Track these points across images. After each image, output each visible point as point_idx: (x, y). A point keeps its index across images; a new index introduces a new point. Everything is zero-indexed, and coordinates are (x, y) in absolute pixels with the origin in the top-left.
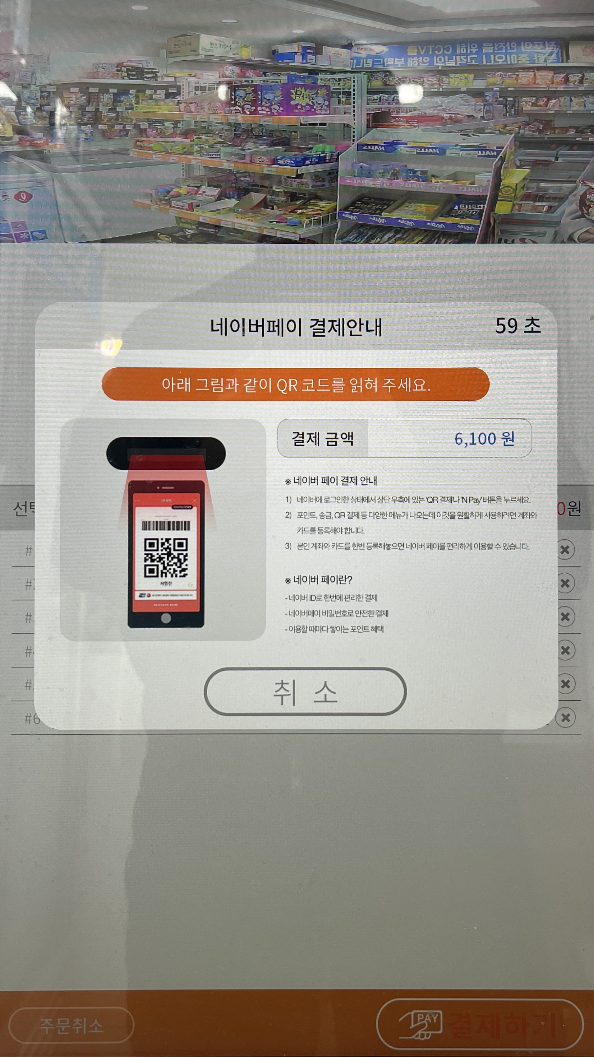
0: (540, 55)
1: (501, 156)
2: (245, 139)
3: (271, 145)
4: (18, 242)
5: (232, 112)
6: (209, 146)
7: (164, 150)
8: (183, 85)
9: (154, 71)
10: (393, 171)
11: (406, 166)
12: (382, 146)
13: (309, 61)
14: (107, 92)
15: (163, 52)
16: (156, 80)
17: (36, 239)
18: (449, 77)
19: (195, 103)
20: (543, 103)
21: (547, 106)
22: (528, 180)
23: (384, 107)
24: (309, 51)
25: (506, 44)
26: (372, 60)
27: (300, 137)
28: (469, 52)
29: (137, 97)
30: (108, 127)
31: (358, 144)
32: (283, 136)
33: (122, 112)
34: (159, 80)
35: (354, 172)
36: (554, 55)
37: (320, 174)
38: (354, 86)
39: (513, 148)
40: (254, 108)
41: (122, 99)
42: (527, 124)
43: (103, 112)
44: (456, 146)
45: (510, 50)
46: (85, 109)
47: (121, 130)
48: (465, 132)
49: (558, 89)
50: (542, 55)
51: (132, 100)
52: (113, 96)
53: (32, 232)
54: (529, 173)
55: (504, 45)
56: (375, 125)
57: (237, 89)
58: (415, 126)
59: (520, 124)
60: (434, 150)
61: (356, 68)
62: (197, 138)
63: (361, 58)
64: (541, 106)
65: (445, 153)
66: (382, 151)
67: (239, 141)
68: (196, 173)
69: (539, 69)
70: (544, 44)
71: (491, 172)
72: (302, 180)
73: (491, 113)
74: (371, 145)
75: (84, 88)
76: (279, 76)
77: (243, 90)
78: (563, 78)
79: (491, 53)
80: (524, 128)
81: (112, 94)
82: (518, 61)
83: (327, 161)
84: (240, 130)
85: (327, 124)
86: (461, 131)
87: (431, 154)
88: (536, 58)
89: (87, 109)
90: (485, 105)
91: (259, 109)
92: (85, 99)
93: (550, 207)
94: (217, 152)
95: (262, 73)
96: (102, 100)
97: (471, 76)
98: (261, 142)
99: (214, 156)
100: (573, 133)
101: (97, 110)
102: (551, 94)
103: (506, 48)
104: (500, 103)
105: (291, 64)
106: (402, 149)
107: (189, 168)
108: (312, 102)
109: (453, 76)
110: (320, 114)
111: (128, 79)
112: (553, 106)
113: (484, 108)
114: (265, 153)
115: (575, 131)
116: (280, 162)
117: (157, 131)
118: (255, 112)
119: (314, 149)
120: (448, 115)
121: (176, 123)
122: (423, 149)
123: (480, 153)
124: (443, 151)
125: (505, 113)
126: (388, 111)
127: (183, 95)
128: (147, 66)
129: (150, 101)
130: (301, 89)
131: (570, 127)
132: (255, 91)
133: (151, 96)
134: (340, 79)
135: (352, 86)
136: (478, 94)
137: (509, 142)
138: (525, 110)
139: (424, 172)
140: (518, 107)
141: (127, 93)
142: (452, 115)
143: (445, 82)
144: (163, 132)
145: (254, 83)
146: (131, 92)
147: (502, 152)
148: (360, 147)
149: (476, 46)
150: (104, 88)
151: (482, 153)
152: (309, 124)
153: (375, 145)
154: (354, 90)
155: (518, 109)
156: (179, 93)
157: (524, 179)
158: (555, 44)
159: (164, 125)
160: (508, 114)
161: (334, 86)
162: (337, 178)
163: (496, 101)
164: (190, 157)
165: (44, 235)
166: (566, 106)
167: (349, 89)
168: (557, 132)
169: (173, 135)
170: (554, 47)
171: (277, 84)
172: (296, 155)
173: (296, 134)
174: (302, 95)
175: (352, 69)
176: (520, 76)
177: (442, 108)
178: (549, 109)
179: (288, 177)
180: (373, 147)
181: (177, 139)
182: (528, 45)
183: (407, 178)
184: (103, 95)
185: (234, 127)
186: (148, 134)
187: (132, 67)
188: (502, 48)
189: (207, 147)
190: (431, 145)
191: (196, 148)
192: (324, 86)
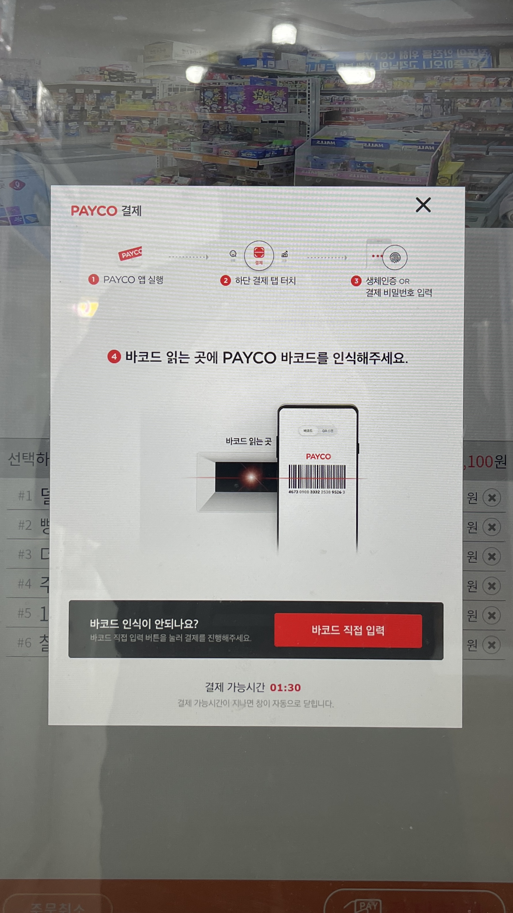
0: (473, 60)
1: (438, 151)
2: (212, 135)
3: (235, 140)
4: (12, 224)
5: (201, 110)
6: (181, 140)
7: (141, 144)
8: (158, 87)
9: (132, 74)
10: (342, 163)
11: (354, 159)
12: (333, 141)
13: (269, 66)
14: (91, 92)
15: (141, 58)
16: (135, 82)
17: (28, 222)
18: (393, 80)
19: (169, 102)
20: (476, 103)
21: (479, 105)
22: (462, 171)
23: (336, 106)
24: (269, 57)
25: (444, 50)
26: (324, 65)
27: (261, 133)
28: (410, 58)
29: (118, 97)
30: (92, 123)
31: (312, 139)
32: (246, 132)
33: (104, 111)
34: (137, 82)
35: (309, 163)
36: (486, 61)
37: (278, 166)
38: (309, 88)
39: (449, 143)
40: (220, 107)
41: (105, 99)
42: (462, 122)
43: (88, 110)
44: (399, 141)
45: (447, 56)
46: (72, 107)
47: (103, 126)
48: (407, 129)
49: (489, 91)
50: (475, 61)
51: (113, 100)
52: (97, 96)
53: (25, 216)
54: (463, 165)
55: (442, 52)
56: (327, 122)
57: (205, 90)
58: (362, 124)
59: (455, 122)
60: (379, 144)
61: (311, 72)
62: (170, 134)
63: (314, 63)
64: (473, 106)
65: (389, 147)
66: (333, 145)
67: (207, 136)
68: (169, 165)
69: (473, 73)
70: (477, 51)
71: (429, 164)
72: (263, 171)
73: (430, 112)
74: (324, 140)
75: (71, 89)
76: (243, 79)
77: (211, 91)
78: (493, 81)
79: (430, 60)
80: (459, 126)
81: (95, 95)
82: (454, 66)
83: (285, 154)
84: (208, 127)
85: (285, 122)
86: (404, 128)
87: (376, 148)
88: (469, 64)
89: (75, 108)
90: (424, 105)
91: (225, 108)
92: (72, 98)
93: (481, 196)
94: (188, 146)
95: (227, 76)
96: (87, 100)
97: (412, 80)
98: (227, 137)
99: (185, 149)
100: (502, 130)
101: (82, 109)
102: (482, 96)
103: (444, 56)
104: (438, 103)
105: (253, 68)
106: (351, 144)
107: (163, 160)
108: (272, 102)
109: (397, 80)
110: (279, 113)
111: (109, 81)
112: (485, 106)
113: (424, 107)
114: (229, 147)
115: (504, 128)
116: (243, 155)
117: (135, 127)
118: (222, 111)
119: (274, 144)
120: (391, 114)
121: (152, 120)
122: (369, 144)
123: (420, 148)
124: (387, 146)
125: (442, 112)
126: (338, 110)
127: (158, 96)
128: (127, 70)
129: (129, 100)
130: (263, 90)
131: (500, 125)
132: (222, 92)
133: (130, 96)
134: (296, 82)
135: (307, 88)
136: (419, 95)
137: (445, 138)
138: (460, 110)
139: (370, 164)
140: (454, 106)
141: (109, 94)
142: (396, 114)
143: (390, 85)
144: (140, 128)
145: (221, 85)
146: (112, 92)
147: (439, 147)
148: (314, 142)
149: (417, 53)
150: (89, 89)
151: (421, 147)
152: (269, 121)
153: (327, 140)
154: (309, 92)
155: (454, 109)
156: (154, 94)
157: (459, 171)
158: (487, 51)
159: (141, 122)
160: (444, 113)
161: (290, 88)
162: (294, 169)
163: (434, 102)
164: (164, 150)
165: (36, 218)
166: (496, 106)
167: (305, 91)
168: (488, 129)
169: (150, 130)
170: (485, 54)
171: (241, 86)
172: (257, 149)
173: (257, 130)
174: (263, 96)
175: (307, 72)
176: (455, 79)
177: (386, 107)
178: (481, 109)
179: (250, 168)
180: (325, 142)
181: (153, 135)
182: (463, 52)
183: (355, 169)
184: (88, 95)
185: (203, 124)
186: (127, 130)
187: (114, 71)
188: (440, 54)
189: (179, 141)
190: (377, 140)
191: (169, 142)
192: (282, 88)
